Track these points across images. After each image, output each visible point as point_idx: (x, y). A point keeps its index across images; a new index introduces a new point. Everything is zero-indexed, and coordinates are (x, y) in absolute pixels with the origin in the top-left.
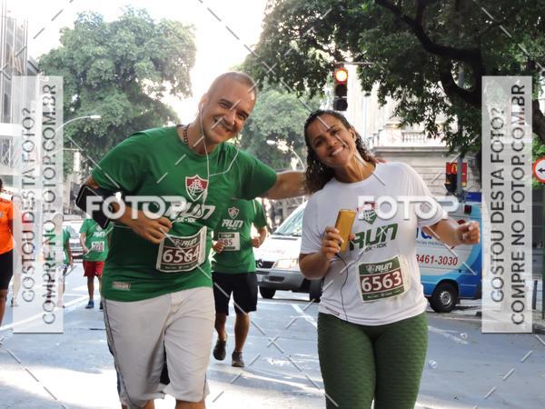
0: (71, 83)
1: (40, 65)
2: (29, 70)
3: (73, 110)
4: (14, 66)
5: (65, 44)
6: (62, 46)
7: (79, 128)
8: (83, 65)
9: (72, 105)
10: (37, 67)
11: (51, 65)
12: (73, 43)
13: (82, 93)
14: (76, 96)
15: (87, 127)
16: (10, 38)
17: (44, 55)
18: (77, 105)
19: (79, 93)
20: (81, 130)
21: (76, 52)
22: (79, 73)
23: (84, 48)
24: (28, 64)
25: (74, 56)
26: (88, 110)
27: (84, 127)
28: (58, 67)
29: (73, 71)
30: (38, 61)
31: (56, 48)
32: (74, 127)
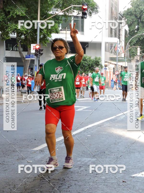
0: (135, 21)
1: (123, 15)
2: (119, 17)
3: (136, 31)
4: (114, 15)
5: (133, 6)
6: (132, 7)
7: (138, 38)
8: (140, 14)
9: (136, 30)
10: (122, 15)
11: (127, 14)
12: (136, 5)
13: (140, 25)
14: (137, 26)
15: (142, 38)
16: (112, 5)
17: (125, 11)
18: (138, 29)
19: (138, 25)
20: (139, 39)
21: (137, 9)
22: (138, 17)
23: (140, 7)
24: (119, 14)
25: (137, 11)
26: (142, 31)
27: (140, 38)
28: (130, 15)
29: (136, 16)
30: (123, 13)
31: (130, 8)
32: (137, 38)
